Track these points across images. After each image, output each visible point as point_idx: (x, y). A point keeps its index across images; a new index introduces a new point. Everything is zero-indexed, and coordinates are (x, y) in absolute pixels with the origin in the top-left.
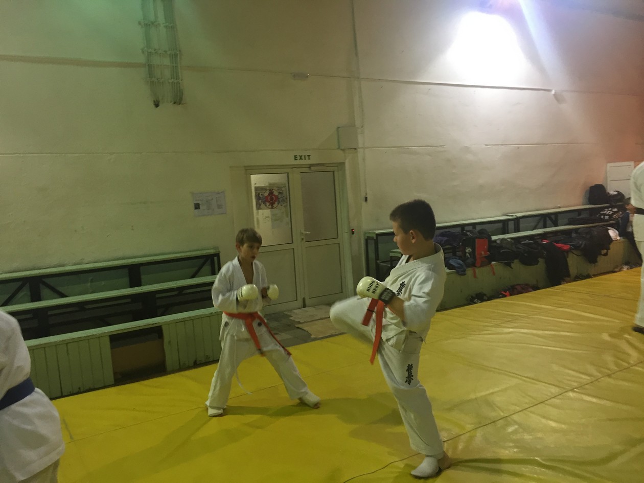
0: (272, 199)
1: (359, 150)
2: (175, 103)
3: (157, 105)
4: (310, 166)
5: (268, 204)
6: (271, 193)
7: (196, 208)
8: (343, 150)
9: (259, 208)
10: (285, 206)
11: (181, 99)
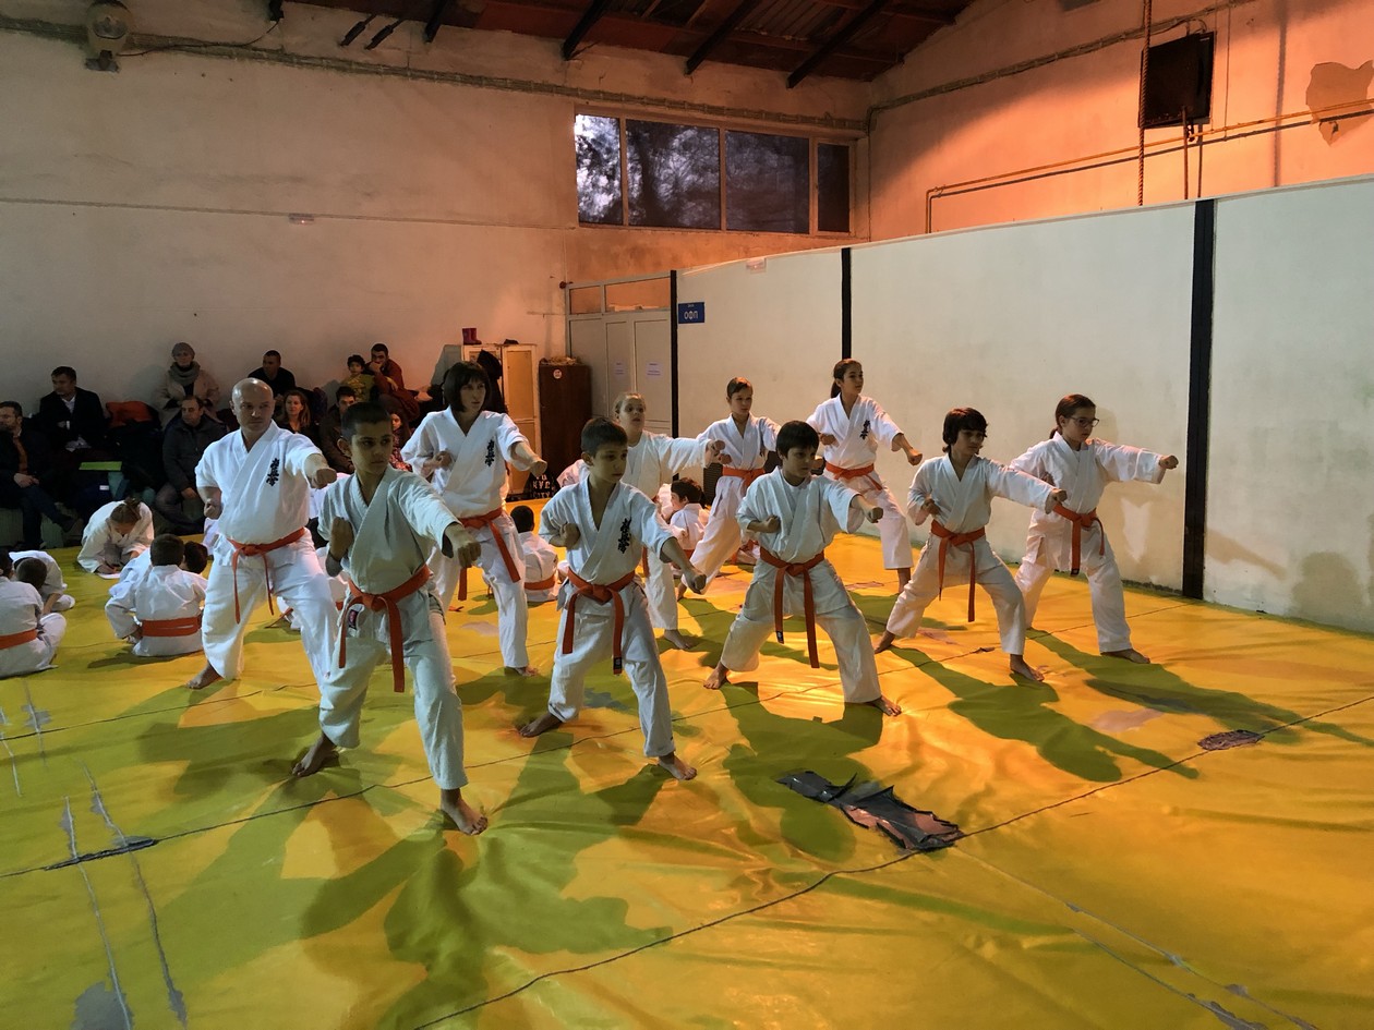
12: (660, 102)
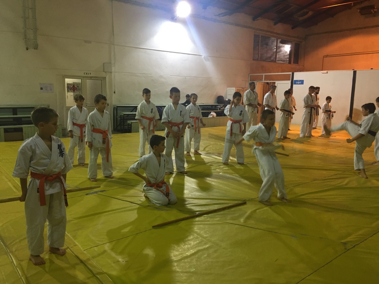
0: (74, 89)
1: (112, 73)
2: (34, 49)
3: (27, 49)
4: (91, 77)
5: (72, 90)
6: (74, 86)
7: (41, 89)
8: (106, 72)
9: (68, 91)
10: (80, 92)
11: (37, 47)
12: (268, 32)
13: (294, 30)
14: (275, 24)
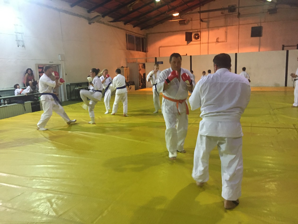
3: (18, 47)
11: (24, 45)
13: (142, 31)
14: (134, 27)
